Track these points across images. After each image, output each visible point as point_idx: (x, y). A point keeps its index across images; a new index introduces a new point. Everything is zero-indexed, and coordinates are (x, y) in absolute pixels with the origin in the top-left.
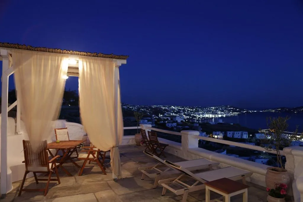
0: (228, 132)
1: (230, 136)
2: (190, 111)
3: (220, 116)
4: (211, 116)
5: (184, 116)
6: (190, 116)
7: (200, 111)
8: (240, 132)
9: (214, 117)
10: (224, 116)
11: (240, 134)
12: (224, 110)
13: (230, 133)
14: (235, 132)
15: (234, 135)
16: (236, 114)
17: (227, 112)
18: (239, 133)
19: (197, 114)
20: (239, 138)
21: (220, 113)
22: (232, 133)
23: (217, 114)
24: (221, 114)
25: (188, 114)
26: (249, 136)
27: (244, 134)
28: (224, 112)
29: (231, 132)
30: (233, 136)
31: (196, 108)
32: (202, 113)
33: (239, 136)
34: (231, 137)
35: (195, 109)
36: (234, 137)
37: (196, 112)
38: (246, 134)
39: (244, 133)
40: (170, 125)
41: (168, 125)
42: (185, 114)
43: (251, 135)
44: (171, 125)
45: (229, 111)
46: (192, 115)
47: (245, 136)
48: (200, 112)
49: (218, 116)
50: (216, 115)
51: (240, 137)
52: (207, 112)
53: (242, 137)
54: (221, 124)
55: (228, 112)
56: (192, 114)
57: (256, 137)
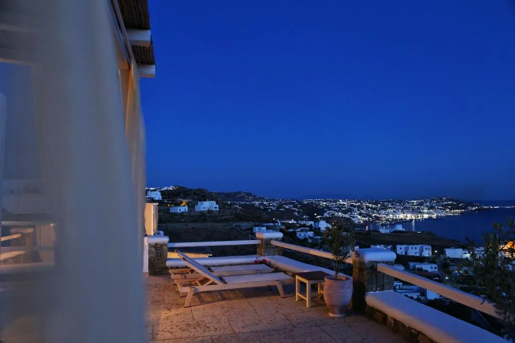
0: (398, 247)
1: (402, 253)
2: (371, 208)
3: (426, 216)
4: (409, 216)
5: (359, 216)
6: (370, 216)
7: (389, 208)
8: (418, 247)
9: (414, 218)
10: (434, 216)
11: (418, 250)
12: (434, 205)
13: (401, 248)
14: (410, 247)
15: (408, 252)
16: (456, 213)
17: (441, 209)
18: (416, 248)
19: (384, 214)
20: (416, 255)
21: (426, 211)
22: (405, 248)
23: (420, 213)
24: (428, 214)
25: (366, 214)
26: (433, 253)
27: (424, 249)
28: (435, 210)
29: (403, 247)
30: (406, 253)
31: (383, 202)
32: (394, 211)
33: (416, 253)
34: (404, 254)
35: (380, 204)
36: (408, 254)
37: (382, 209)
38: (429, 249)
39: (425, 247)
40: (302, 235)
41: (300, 235)
42: (360, 214)
43: (436, 251)
44: (305, 235)
45: (445, 206)
46: (374, 215)
47: (427, 253)
48: (389, 210)
49: (423, 216)
50: (419, 215)
51: (418, 255)
52: (402, 210)
53: (422, 255)
54: (400, 232)
55: (443, 209)
56: (374, 213)
57: (446, 255)
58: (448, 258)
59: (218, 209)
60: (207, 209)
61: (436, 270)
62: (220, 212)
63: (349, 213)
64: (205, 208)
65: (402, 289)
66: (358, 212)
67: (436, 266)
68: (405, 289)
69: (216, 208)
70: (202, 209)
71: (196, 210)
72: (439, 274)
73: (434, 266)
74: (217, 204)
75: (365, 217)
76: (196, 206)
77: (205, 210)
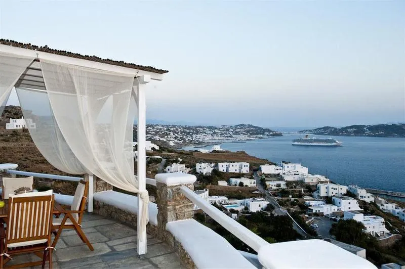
0: (220, 164)
1: (223, 170)
6: (184, 140)
7: (201, 133)
8: (238, 164)
11: (238, 167)
13: (222, 166)
14: (231, 164)
15: (229, 169)
18: (236, 166)
20: (236, 172)
22: (227, 165)
26: (251, 170)
27: (243, 166)
29: (225, 164)
30: (227, 170)
33: (236, 170)
34: (225, 171)
36: (229, 172)
37: (195, 133)
38: (247, 166)
39: (244, 164)
42: (176, 138)
47: (246, 170)
51: (238, 172)
52: (212, 134)
53: (241, 171)
54: (219, 151)
55: (245, 134)
56: (187, 137)
57: (261, 171)
58: (264, 173)
59: (35, 127)
60: (21, 128)
61: (255, 185)
62: (37, 131)
63: (166, 137)
64: (19, 126)
65: (228, 204)
66: (174, 136)
67: (255, 181)
68: (230, 204)
69: (33, 126)
70: (15, 128)
71: (7, 128)
72: (257, 188)
73: (253, 181)
74: (33, 122)
75: (179, 140)
76: (7, 124)
77: (18, 128)
